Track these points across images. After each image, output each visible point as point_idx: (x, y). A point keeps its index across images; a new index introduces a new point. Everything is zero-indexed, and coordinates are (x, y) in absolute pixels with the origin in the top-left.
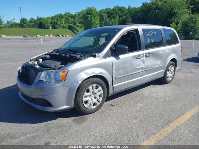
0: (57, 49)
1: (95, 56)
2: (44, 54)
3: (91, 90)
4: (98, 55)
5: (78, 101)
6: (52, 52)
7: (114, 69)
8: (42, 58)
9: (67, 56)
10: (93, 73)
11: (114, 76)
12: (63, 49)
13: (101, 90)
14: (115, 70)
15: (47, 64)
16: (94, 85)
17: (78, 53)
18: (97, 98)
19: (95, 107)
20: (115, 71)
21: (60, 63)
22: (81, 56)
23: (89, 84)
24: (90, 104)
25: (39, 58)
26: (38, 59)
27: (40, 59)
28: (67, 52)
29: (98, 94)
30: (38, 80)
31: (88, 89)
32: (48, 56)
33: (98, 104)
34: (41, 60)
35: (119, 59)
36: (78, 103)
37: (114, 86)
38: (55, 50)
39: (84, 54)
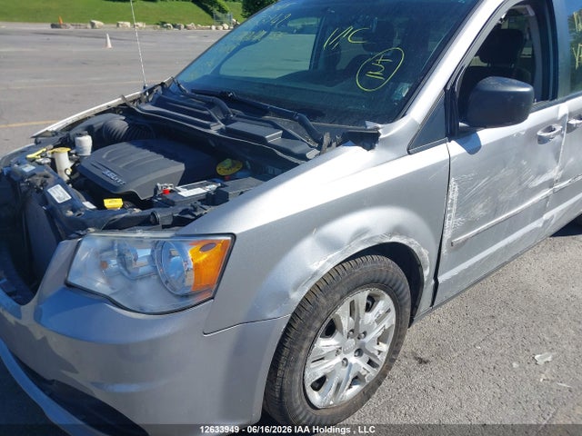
0: (162, 84)
1: (369, 141)
2: (103, 106)
3: (346, 322)
4: (385, 132)
5: (281, 389)
6: (139, 100)
7: (452, 204)
8: (90, 130)
9: (214, 130)
10: (360, 233)
11: (447, 235)
12: (186, 84)
13: (389, 311)
14: (455, 207)
15: (112, 176)
16: (362, 297)
17: (266, 112)
18: (369, 353)
19: (356, 388)
20: (454, 212)
21: (181, 167)
22: (286, 135)
23: (338, 296)
24: (339, 385)
25: (78, 129)
26: (72, 133)
27: (80, 135)
28: (211, 105)
29: (377, 332)
30: (63, 286)
31: (332, 321)
32: (120, 123)
33: (371, 373)
34: (87, 141)
35: (480, 147)
36: (281, 398)
37: (441, 279)
38: (151, 91)
39: (302, 122)
